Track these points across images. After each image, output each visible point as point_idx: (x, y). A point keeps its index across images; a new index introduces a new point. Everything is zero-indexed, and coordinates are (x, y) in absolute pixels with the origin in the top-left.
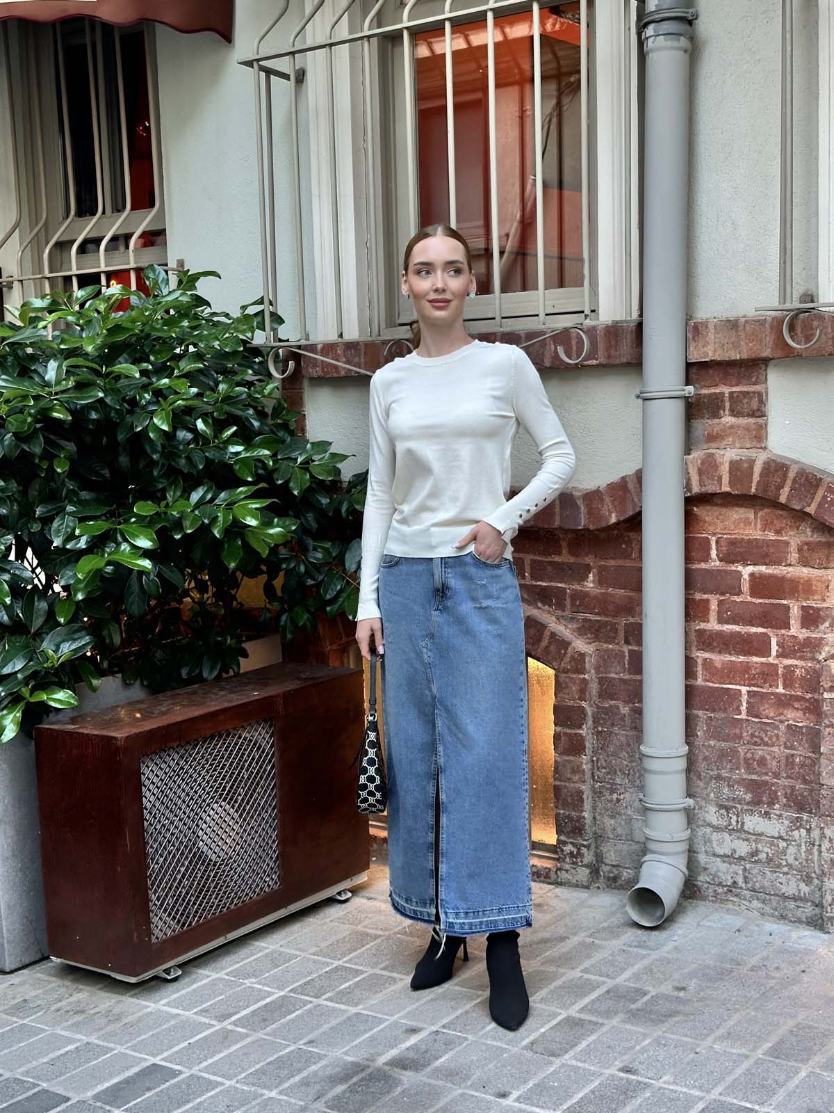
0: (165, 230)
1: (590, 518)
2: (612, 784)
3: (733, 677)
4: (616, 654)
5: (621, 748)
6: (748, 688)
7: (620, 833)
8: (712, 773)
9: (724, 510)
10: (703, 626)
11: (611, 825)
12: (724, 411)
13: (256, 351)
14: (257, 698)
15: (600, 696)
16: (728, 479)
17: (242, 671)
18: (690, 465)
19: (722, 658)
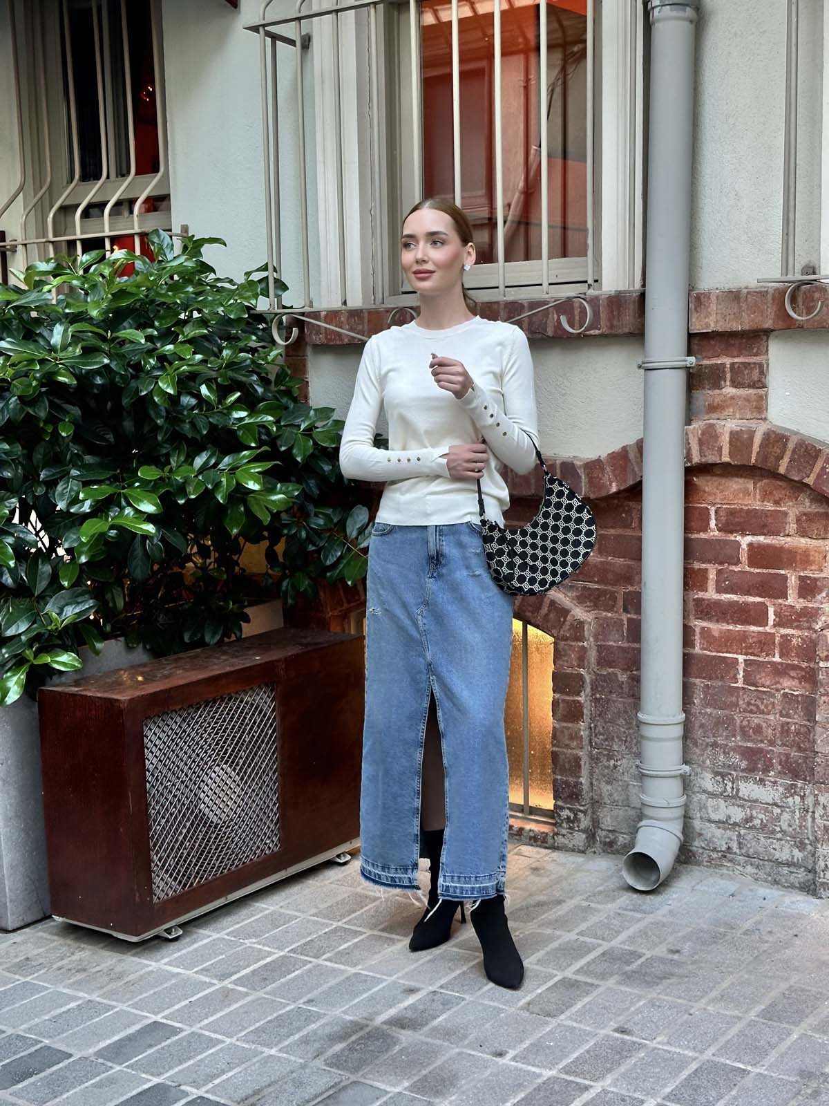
0: (169, 195)
1: (590, 486)
2: (609, 751)
3: (731, 646)
4: (615, 622)
5: (618, 715)
6: (745, 657)
7: (616, 799)
8: (708, 740)
9: (723, 481)
10: (701, 595)
11: (608, 791)
12: (725, 381)
13: (260, 318)
14: (259, 662)
15: (598, 663)
16: (728, 451)
17: (243, 636)
18: (690, 435)
19: (720, 627)
